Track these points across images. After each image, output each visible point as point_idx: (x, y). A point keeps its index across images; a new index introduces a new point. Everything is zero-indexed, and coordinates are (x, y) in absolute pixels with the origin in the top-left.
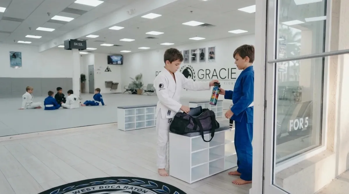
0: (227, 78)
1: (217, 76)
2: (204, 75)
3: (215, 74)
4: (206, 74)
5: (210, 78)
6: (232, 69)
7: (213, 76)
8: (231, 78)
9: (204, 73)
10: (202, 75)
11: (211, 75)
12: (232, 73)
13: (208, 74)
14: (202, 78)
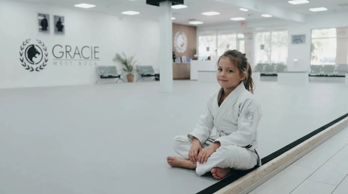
0: (90, 59)
1: (79, 54)
2: (63, 52)
3: (77, 52)
4: (66, 52)
5: (71, 57)
6: (95, 47)
7: (75, 54)
8: (95, 58)
9: (64, 50)
10: (60, 52)
11: (72, 53)
12: (95, 52)
13: (68, 52)
14: (61, 57)
